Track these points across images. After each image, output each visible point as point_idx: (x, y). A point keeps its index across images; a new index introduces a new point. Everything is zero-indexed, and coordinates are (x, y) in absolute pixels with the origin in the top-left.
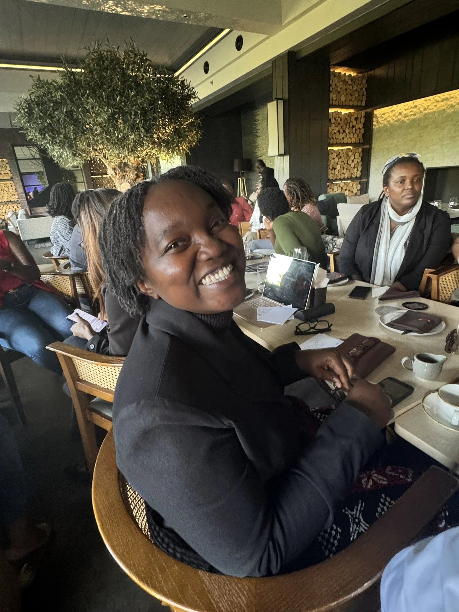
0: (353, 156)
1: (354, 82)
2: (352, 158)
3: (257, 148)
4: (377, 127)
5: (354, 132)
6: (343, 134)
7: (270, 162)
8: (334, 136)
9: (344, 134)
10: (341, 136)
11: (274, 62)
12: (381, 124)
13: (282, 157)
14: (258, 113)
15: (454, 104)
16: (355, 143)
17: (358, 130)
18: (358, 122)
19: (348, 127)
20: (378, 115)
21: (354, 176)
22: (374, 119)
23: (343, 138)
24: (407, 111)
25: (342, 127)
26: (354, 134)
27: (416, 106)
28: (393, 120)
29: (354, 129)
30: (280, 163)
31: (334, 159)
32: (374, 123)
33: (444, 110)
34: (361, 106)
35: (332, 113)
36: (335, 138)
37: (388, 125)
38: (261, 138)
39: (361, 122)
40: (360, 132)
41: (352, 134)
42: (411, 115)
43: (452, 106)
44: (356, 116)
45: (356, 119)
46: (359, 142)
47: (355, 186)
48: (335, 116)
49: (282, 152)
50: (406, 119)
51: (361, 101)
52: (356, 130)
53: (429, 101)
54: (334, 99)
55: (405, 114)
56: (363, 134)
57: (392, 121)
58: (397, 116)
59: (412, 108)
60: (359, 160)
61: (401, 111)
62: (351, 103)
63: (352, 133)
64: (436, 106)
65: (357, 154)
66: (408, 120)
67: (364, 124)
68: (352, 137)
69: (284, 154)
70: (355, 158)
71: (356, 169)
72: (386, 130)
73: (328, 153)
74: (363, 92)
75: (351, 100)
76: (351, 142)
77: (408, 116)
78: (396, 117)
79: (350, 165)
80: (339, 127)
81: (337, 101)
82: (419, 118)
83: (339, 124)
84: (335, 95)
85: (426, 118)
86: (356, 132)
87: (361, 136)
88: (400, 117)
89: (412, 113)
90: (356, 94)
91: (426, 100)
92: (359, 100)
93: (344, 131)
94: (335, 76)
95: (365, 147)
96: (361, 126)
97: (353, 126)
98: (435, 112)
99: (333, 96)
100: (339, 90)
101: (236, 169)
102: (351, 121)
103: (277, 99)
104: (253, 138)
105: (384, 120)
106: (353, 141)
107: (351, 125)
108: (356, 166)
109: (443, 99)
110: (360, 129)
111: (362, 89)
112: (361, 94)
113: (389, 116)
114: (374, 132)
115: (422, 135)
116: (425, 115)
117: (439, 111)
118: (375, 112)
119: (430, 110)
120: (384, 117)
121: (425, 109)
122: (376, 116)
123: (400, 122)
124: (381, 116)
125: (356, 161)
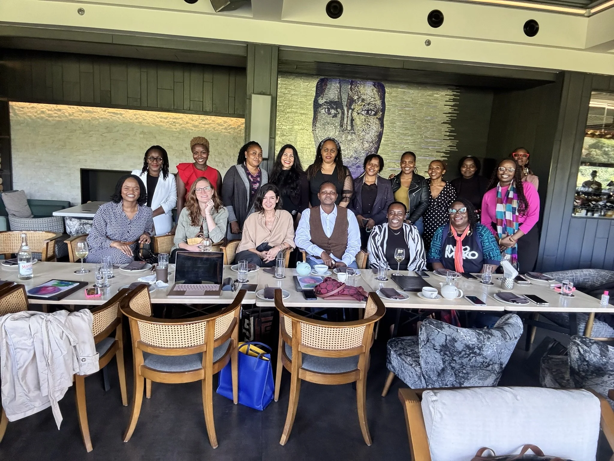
4: (15, 119)
15: (98, 118)
20: (16, 108)
22: (11, 111)
24: (50, 112)
27: (60, 110)
28: (35, 116)
32: (11, 114)
33: (89, 120)
37: (30, 120)
42: (56, 117)
43: (96, 119)
50: (50, 119)
53: (73, 109)
55: (49, 114)
57: (33, 117)
58: (39, 114)
59: (56, 110)
61: (44, 110)
64: (81, 115)
66: (53, 120)
72: (28, 125)
77: (52, 117)
82: (65, 122)
85: (72, 123)
88: (43, 115)
89: (56, 115)
91: (70, 108)
98: (81, 120)
105: (24, 114)
113: (29, 112)
114: (12, 123)
115: (70, 137)
116: (71, 120)
117: (85, 120)
118: (11, 103)
119: (75, 117)
120: (23, 111)
121: (70, 115)
122: (13, 108)
123: (44, 120)
124: (19, 109)
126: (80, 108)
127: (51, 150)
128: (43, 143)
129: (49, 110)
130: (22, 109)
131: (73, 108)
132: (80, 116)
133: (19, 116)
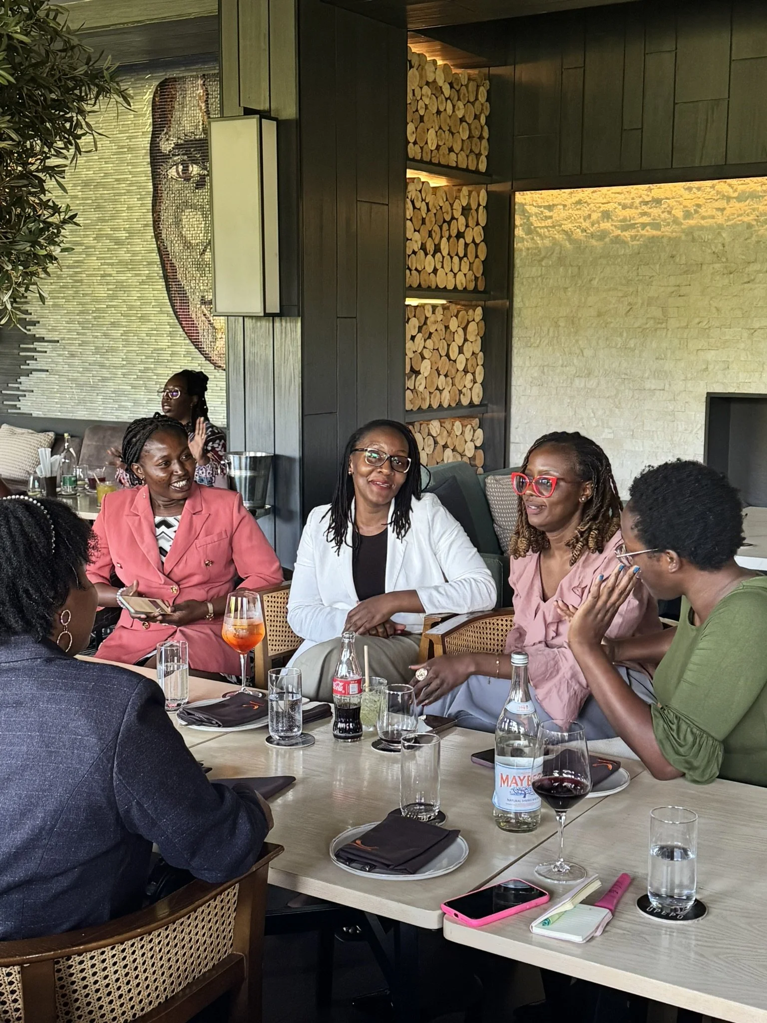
0: (461, 331)
1: (458, 91)
2: (459, 339)
4: (528, 244)
5: (461, 252)
6: (433, 256)
9: (438, 256)
10: (429, 263)
12: (543, 237)
16: (465, 288)
17: (472, 247)
18: (472, 223)
20: (527, 209)
21: (465, 402)
22: (518, 219)
23: (435, 271)
24: (627, 213)
25: (430, 234)
26: (461, 259)
27: (658, 201)
28: (584, 231)
29: (462, 242)
32: (518, 231)
33: (749, 226)
34: (477, 172)
37: (569, 245)
39: (478, 224)
40: (477, 256)
41: (456, 259)
42: (644, 225)
44: (464, 203)
45: (466, 211)
46: (476, 289)
47: (468, 436)
49: (275, 305)
50: (627, 234)
51: (478, 155)
52: (466, 245)
55: (624, 220)
56: (485, 262)
57: (579, 235)
58: (597, 222)
59: (646, 203)
60: (477, 347)
61: (610, 207)
62: (452, 159)
63: (457, 255)
66: (634, 238)
68: (456, 266)
70: (466, 340)
71: (469, 377)
72: (562, 261)
74: (482, 127)
75: (451, 150)
76: (455, 287)
77: (633, 226)
78: (593, 224)
79: (455, 361)
82: (670, 239)
83: (423, 221)
85: (693, 240)
86: (466, 255)
87: (478, 268)
88: (606, 225)
89: (645, 220)
90: (464, 133)
91: (690, 189)
92: (471, 151)
93: (437, 249)
95: (491, 303)
96: (479, 234)
97: (460, 235)
98: (720, 227)
102: (453, 218)
105: (554, 227)
106: (461, 281)
107: (454, 231)
108: (469, 366)
109: (743, 192)
110: (477, 245)
111: (477, 117)
113: (569, 218)
114: (518, 262)
115: (683, 290)
116: (690, 232)
117: (734, 226)
118: (520, 197)
119: (703, 218)
120: (551, 217)
121: (688, 215)
122: (524, 212)
123: (607, 240)
124: (542, 212)
125: (468, 349)
126: (722, 186)
127: (621, 335)
129: (624, 207)
130: (547, 213)
131: (699, 189)
132: (719, 213)
133: (540, 235)
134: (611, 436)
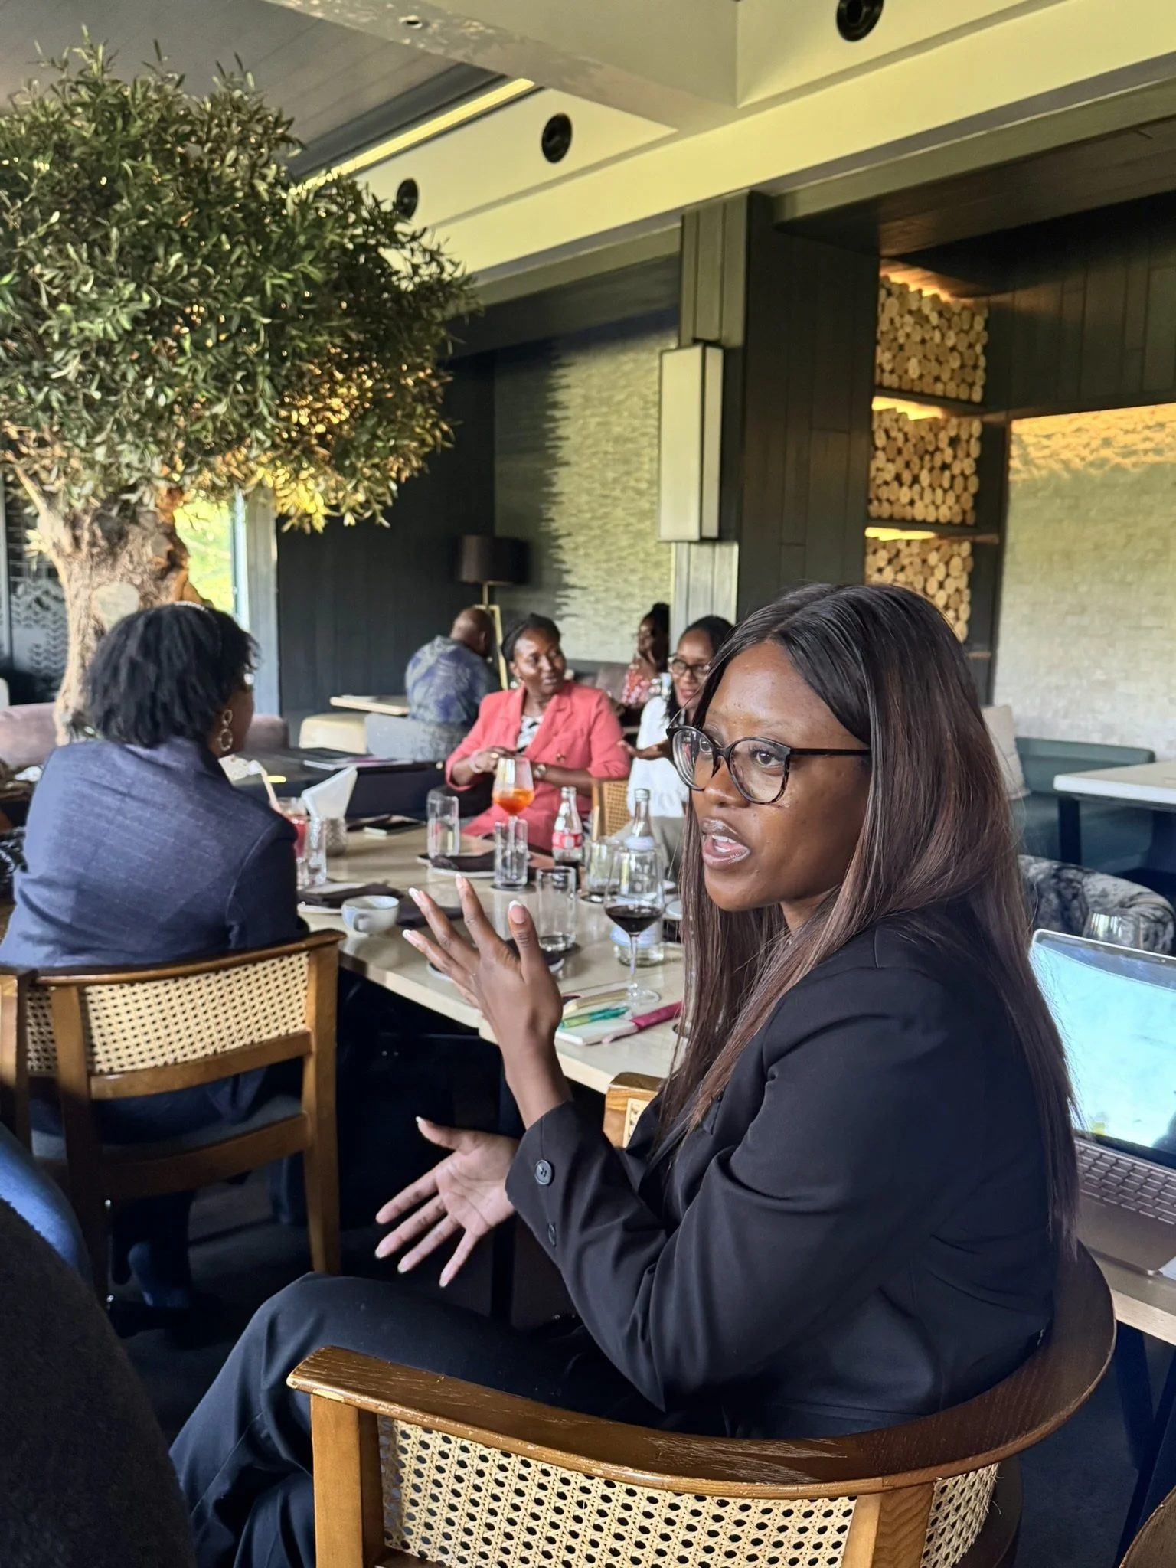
0: (942, 567)
1: (949, 320)
2: (940, 574)
3: (554, 503)
4: (1024, 476)
5: (946, 484)
6: (911, 487)
7: (607, 561)
8: (884, 492)
9: (916, 487)
10: (905, 494)
11: (691, 219)
12: (1038, 467)
13: (706, 549)
14: (563, 382)
16: (950, 523)
17: (959, 481)
18: (961, 453)
19: (927, 465)
20: (1028, 439)
22: (1015, 451)
23: (912, 503)
24: (1130, 437)
25: (907, 465)
26: (945, 491)
27: (1161, 426)
28: (1083, 459)
29: (947, 474)
30: (696, 569)
31: (880, 570)
32: (1015, 463)
34: (969, 402)
35: (880, 413)
36: (888, 500)
37: (1066, 476)
38: (575, 469)
39: (968, 455)
40: (965, 489)
41: (939, 492)
42: (1146, 452)
44: (953, 433)
45: (953, 442)
46: (963, 523)
48: (887, 423)
49: (712, 530)
50: (1127, 461)
51: (971, 385)
52: (953, 477)
54: (888, 367)
55: (1125, 447)
56: (976, 497)
57: (1077, 464)
58: (1096, 450)
59: (1149, 427)
60: (963, 582)
61: (1111, 432)
62: (939, 388)
63: (941, 486)
65: (956, 562)
66: (1134, 465)
67: (977, 461)
68: (939, 501)
69: (721, 538)
70: (948, 575)
71: (951, 614)
72: (1058, 492)
73: (864, 547)
74: (977, 357)
75: (937, 379)
76: (937, 520)
77: (1134, 453)
78: (1092, 452)
80: (900, 462)
81: (895, 377)
82: (1173, 465)
83: (900, 451)
84: (888, 355)
86: (952, 487)
87: (968, 502)
88: (1106, 453)
89: (1148, 445)
90: (955, 363)
92: (963, 381)
93: (916, 480)
94: (889, 293)
95: (980, 538)
96: (968, 466)
97: (945, 467)
99: (883, 357)
100: (901, 340)
101: (469, 572)
102: (937, 449)
103: (706, 344)
104: (539, 465)
105: (1051, 456)
106: (944, 514)
107: (938, 463)
108: (952, 604)
110: (965, 477)
111: (970, 347)
112: (971, 363)
113: (1067, 447)
114: (1013, 494)
118: (1017, 425)
120: (1049, 447)
122: (1021, 442)
123: (1107, 468)
124: (1039, 442)
125: (951, 585)
127: (1118, 570)
128: (1097, 547)
129: (1127, 432)
133: (1036, 466)
134: (1103, 678)
